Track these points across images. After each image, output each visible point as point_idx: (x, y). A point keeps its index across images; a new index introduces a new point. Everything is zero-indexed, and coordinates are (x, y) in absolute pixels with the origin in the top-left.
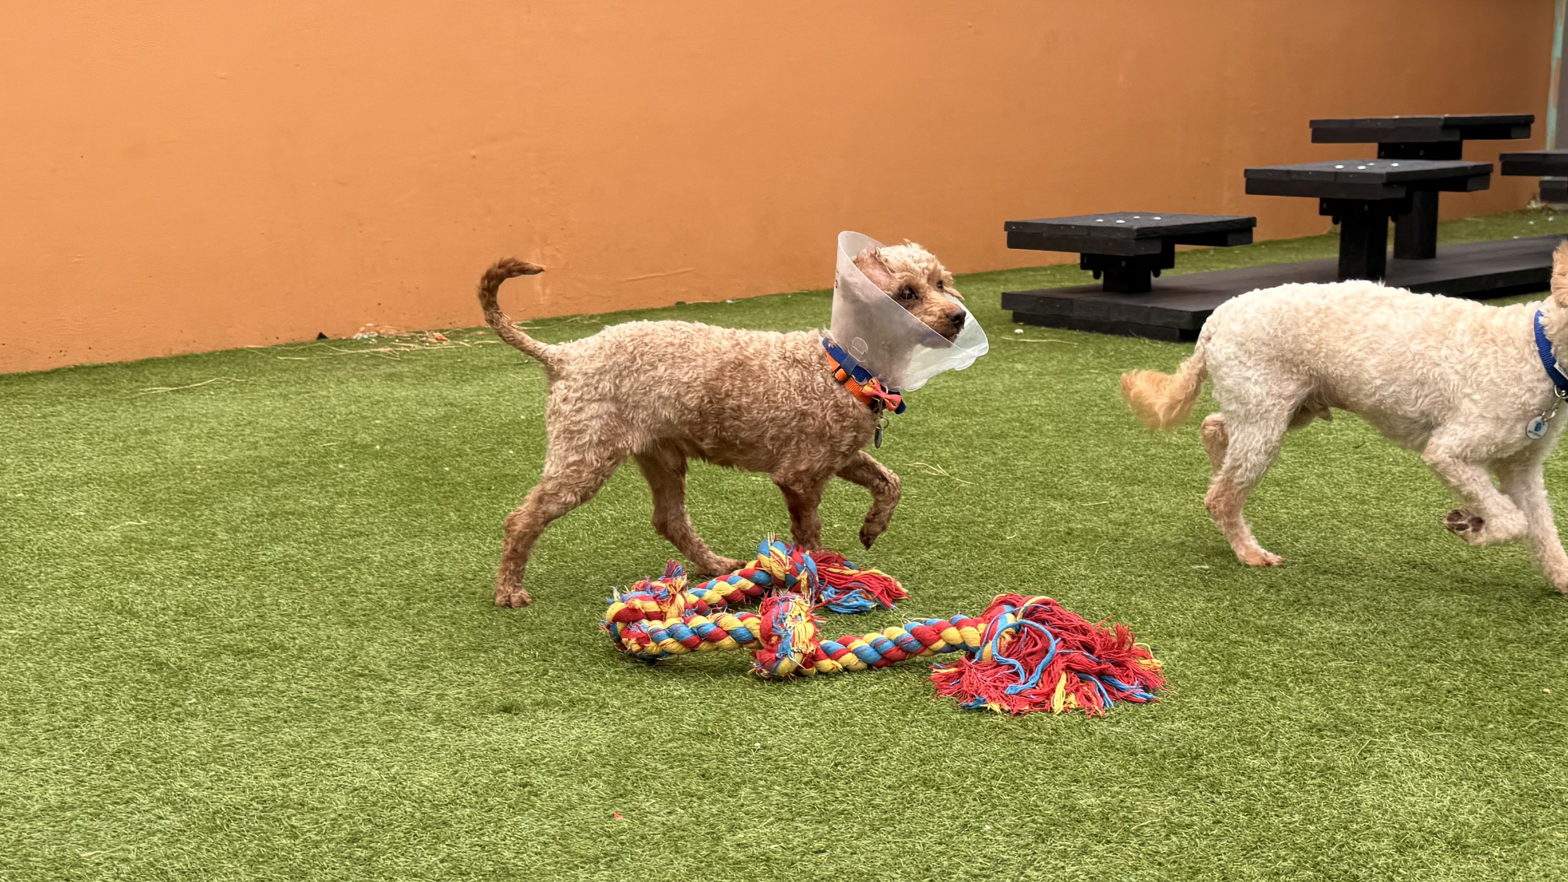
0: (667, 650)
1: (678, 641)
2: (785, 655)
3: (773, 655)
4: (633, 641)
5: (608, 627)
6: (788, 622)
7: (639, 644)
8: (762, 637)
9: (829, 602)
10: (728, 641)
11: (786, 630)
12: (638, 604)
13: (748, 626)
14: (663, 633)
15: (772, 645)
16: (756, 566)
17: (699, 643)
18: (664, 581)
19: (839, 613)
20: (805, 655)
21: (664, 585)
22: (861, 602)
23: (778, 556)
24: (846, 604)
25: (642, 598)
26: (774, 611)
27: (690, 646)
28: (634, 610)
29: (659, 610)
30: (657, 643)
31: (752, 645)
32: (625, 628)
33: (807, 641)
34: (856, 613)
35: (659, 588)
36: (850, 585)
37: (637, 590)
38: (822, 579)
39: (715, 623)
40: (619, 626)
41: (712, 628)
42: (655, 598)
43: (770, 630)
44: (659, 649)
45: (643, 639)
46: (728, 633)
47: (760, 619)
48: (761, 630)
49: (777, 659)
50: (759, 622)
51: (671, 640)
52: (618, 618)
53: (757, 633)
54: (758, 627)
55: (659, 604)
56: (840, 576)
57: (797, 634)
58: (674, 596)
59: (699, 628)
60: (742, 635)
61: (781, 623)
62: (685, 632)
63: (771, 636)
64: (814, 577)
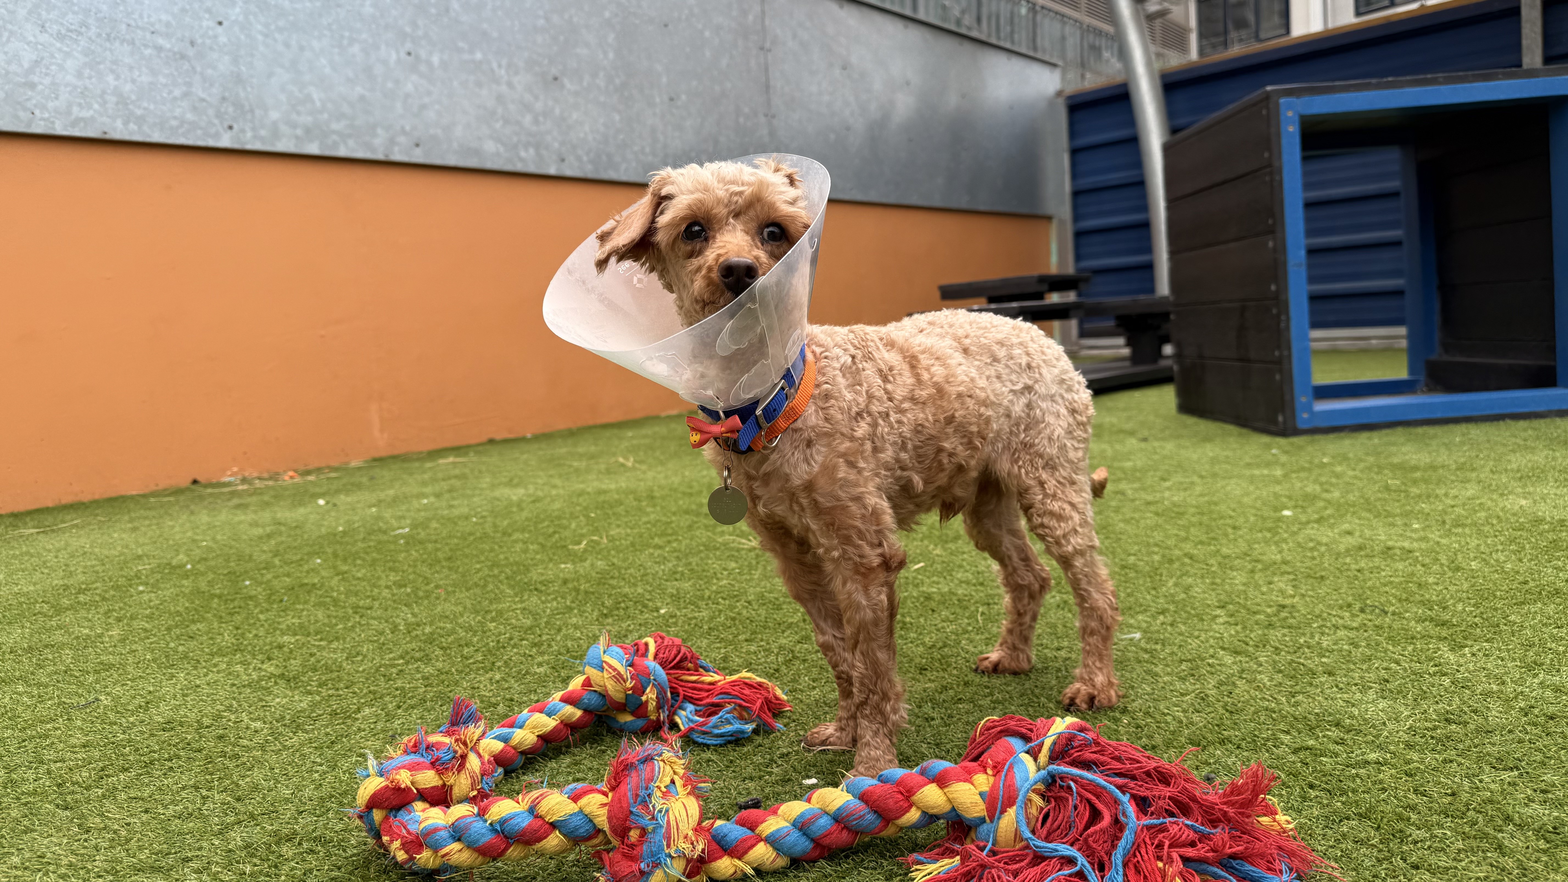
1: (469, 847)
2: (657, 865)
3: (635, 867)
4: (397, 844)
5: (360, 817)
6: (657, 802)
7: (407, 852)
8: (614, 830)
9: (691, 729)
10: (554, 840)
11: (653, 818)
12: (404, 778)
13: (587, 810)
14: (444, 834)
15: (632, 846)
16: (583, 685)
17: (506, 849)
18: (448, 733)
20: (689, 861)
21: (447, 740)
22: (737, 726)
23: (615, 670)
24: (716, 731)
25: (413, 768)
26: (630, 783)
27: (490, 854)
28: (398, 791)
29: (440, 783)
30: (436, 851)
31: (596, 841)
32: (387, 818)
33: (690, 833)
34: (730, 743)
35: (437, 745)
36: (715, 700)
37: (406, 752)
38: (675, 693)
40: (377, 815)
41: (525, 822)
42: (433, 765)
44: (438, 862)
45: (415, 844)
46: (553, 826)
47: (605, 794)
48: (610, 819)
49: (642, 873)
50: (604, 800)
51: (456, 846)
52: (374, 802)
54: (605, 811)
55: (440, 773)
57: (673, 823)
58: (464, 757)
59: (503, 822)
60: (576, 829)
61: (645, 804)
62: (480, 830)
64: (664, 691)
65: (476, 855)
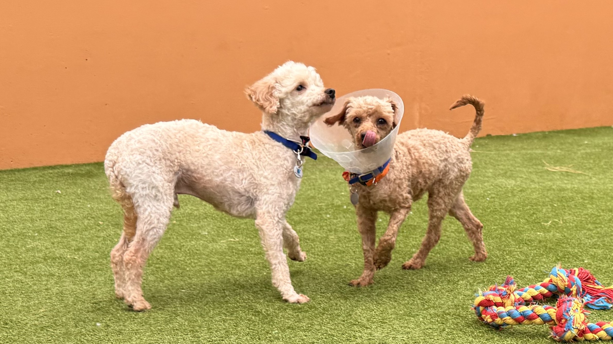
0: (506, 322)
1: (512, 318)
2: (569, 329)
3: (562, 329)
4: (489, 316)
5: (475, 308)
6: (571, 313)
7: (492, 319)
8: (557, 319)
9: (588, 303)
10: (538, 320)
11: (570, 316)
12: (492, 298)
13: (549, 313)
14: (505, 314)
15: (562, 324)
16: (549, 281)
17: (523, 320)
18: (505, 287)
19: (593, 309)
20: (579, 330)
21: (504, 289)
22: (605, 304)
23: (561, 277)
24: (597, 305)
25: (494, 295)
26: (564, 306)
27: (519, 321)
28: (489, 301)
29: (501, 301)
30: (502, 319)
31: (551, 323)
32: (484, 309)
33: (581, 323)
34: (602, 309)
35: (502, 290)
36: (599, 294)
37: (490, 290)
38: (584, 290)
39: (532, 310)
40: (481, 308)
41: (531, 313)
42: (500, 295)
43: (561, 316)
44: (502, 322)
45: (494, 316)
46: (539, 316)
47: (556, 309)
48: (556, 315)
49: (564, 331)
50: (555, 311)
51: (509, 318)
52: (481, 304)
53: (554, 317)
54: (555, 314)
55: (502, 298)
56: (593, 289)
57: (575, 319)
58: (510, 294)
59: (523, 312)
60: (546, 318)
61: (567, 312)
62: (517, 314)
63: (562, 319)
64: (580, 289)
65: (514, 321)
